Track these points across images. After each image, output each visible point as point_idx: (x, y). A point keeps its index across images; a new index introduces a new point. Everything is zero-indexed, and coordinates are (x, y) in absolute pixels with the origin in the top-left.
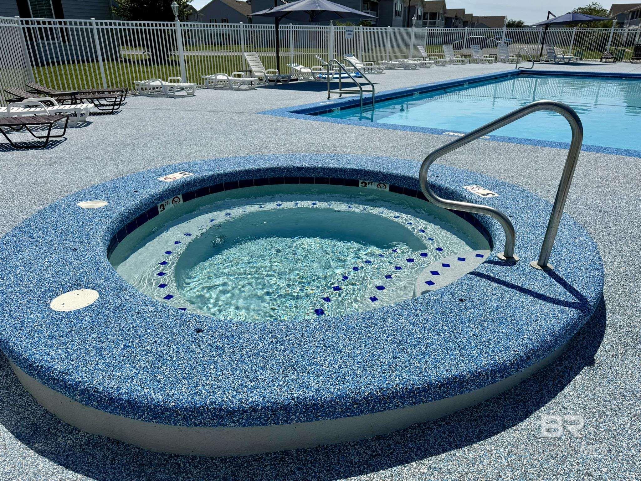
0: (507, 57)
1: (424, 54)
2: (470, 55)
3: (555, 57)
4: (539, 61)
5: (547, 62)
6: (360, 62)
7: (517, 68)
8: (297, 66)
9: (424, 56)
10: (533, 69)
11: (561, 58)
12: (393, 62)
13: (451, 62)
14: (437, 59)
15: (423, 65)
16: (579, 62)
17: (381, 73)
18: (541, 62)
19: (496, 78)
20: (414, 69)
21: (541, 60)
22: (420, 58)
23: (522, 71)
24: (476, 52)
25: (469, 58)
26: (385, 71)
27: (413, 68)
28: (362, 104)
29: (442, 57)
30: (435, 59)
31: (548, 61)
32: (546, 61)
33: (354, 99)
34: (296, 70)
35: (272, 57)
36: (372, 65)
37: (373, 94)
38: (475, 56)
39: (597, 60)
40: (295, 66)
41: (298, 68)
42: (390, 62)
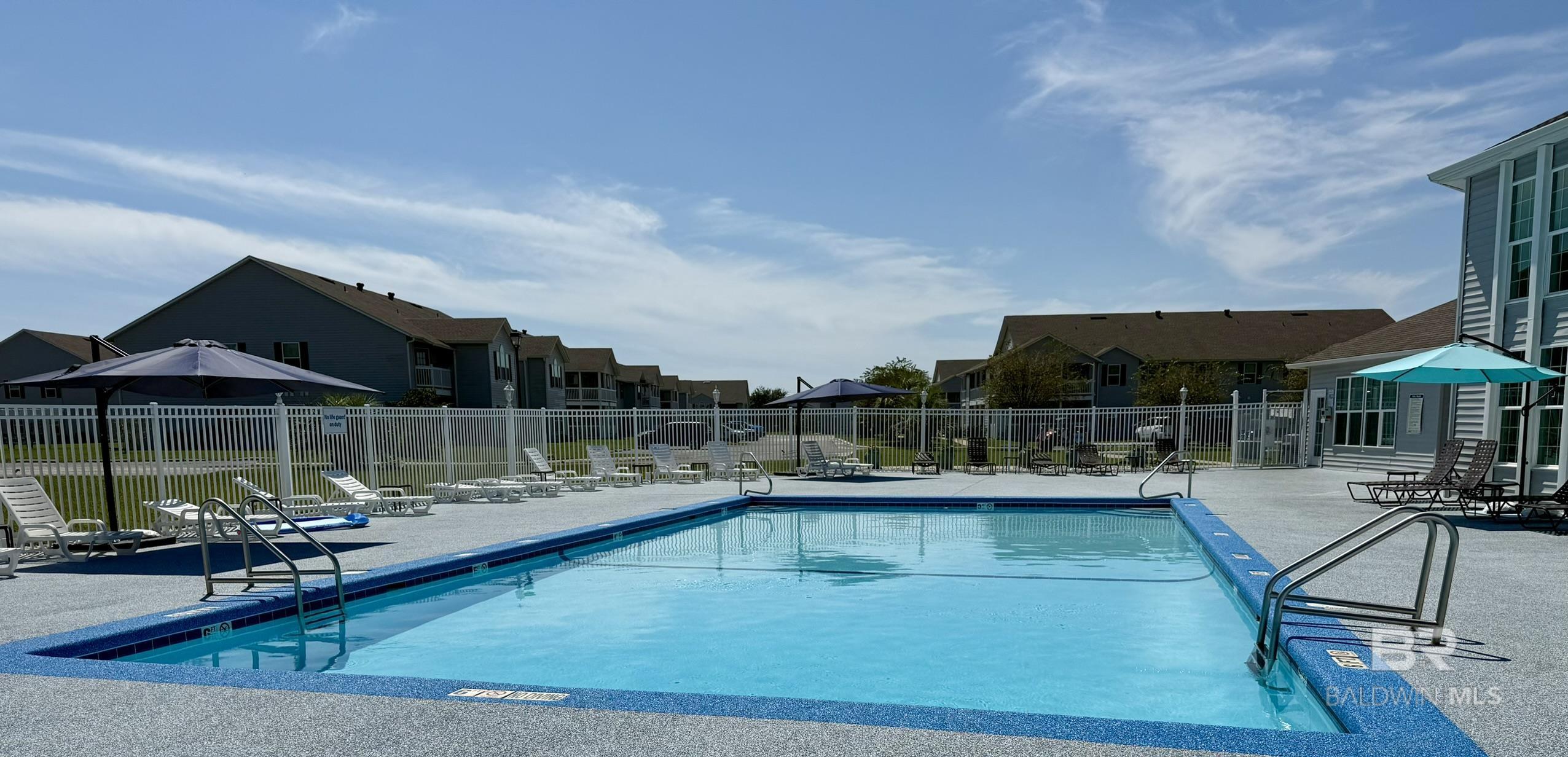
0: (729, 467)
1: (542, 465)
2: (651, 466)
3: (826, 466)
4: (797, 475)
5: (812, 477)
6: (367, 489)
7: (743, 493)
8: (175, 506)
9: (541, 469)
10: (772, 495)
11: (836, 468)
12: (461, 486)
13: (605, 480)
14: (573, 475)
15: (535, 492)
16: (875, 473)
17: (424, 513)
18: (801, 477)
19: (693, 517)
20: (517, 501)
21: (799, 472)
22: (533, 475)
23: (752, 498)
24: (666, 459)
25: (647, 472)
26: (434, 508)
27: (514, 498)
28: (301, 607)
29: (584, 469)
30: (568, 475)
31: (814, 474)
32: (809, 474)
33: (279, 595)
34: (170, 515)
35: (142, 478)
36: (399, 494)
37: (338, 578)
38: (663, 468)
39: (907, 468)
40: (172, 506)
41: (177, 511)
42: (454, 486)
